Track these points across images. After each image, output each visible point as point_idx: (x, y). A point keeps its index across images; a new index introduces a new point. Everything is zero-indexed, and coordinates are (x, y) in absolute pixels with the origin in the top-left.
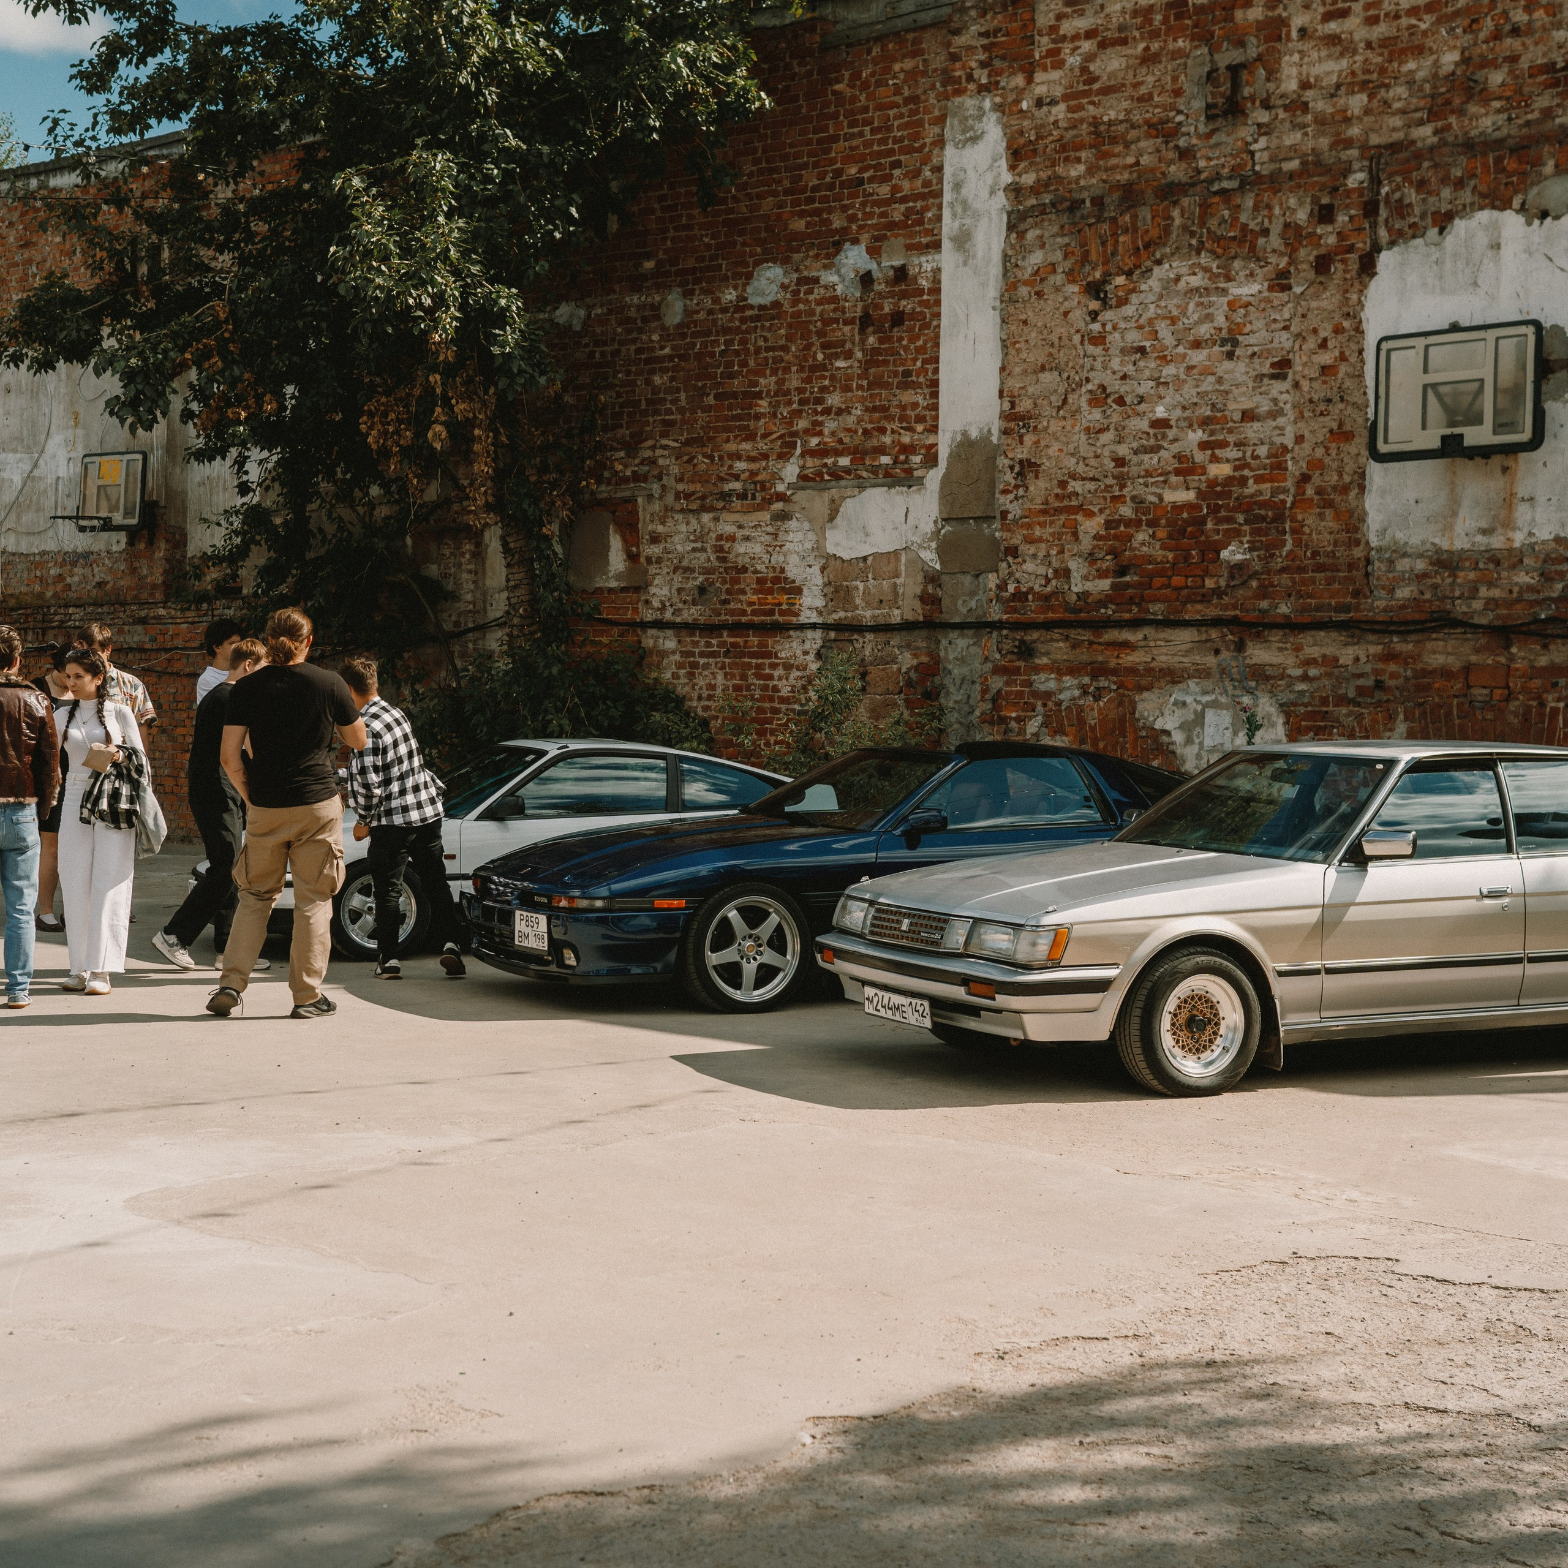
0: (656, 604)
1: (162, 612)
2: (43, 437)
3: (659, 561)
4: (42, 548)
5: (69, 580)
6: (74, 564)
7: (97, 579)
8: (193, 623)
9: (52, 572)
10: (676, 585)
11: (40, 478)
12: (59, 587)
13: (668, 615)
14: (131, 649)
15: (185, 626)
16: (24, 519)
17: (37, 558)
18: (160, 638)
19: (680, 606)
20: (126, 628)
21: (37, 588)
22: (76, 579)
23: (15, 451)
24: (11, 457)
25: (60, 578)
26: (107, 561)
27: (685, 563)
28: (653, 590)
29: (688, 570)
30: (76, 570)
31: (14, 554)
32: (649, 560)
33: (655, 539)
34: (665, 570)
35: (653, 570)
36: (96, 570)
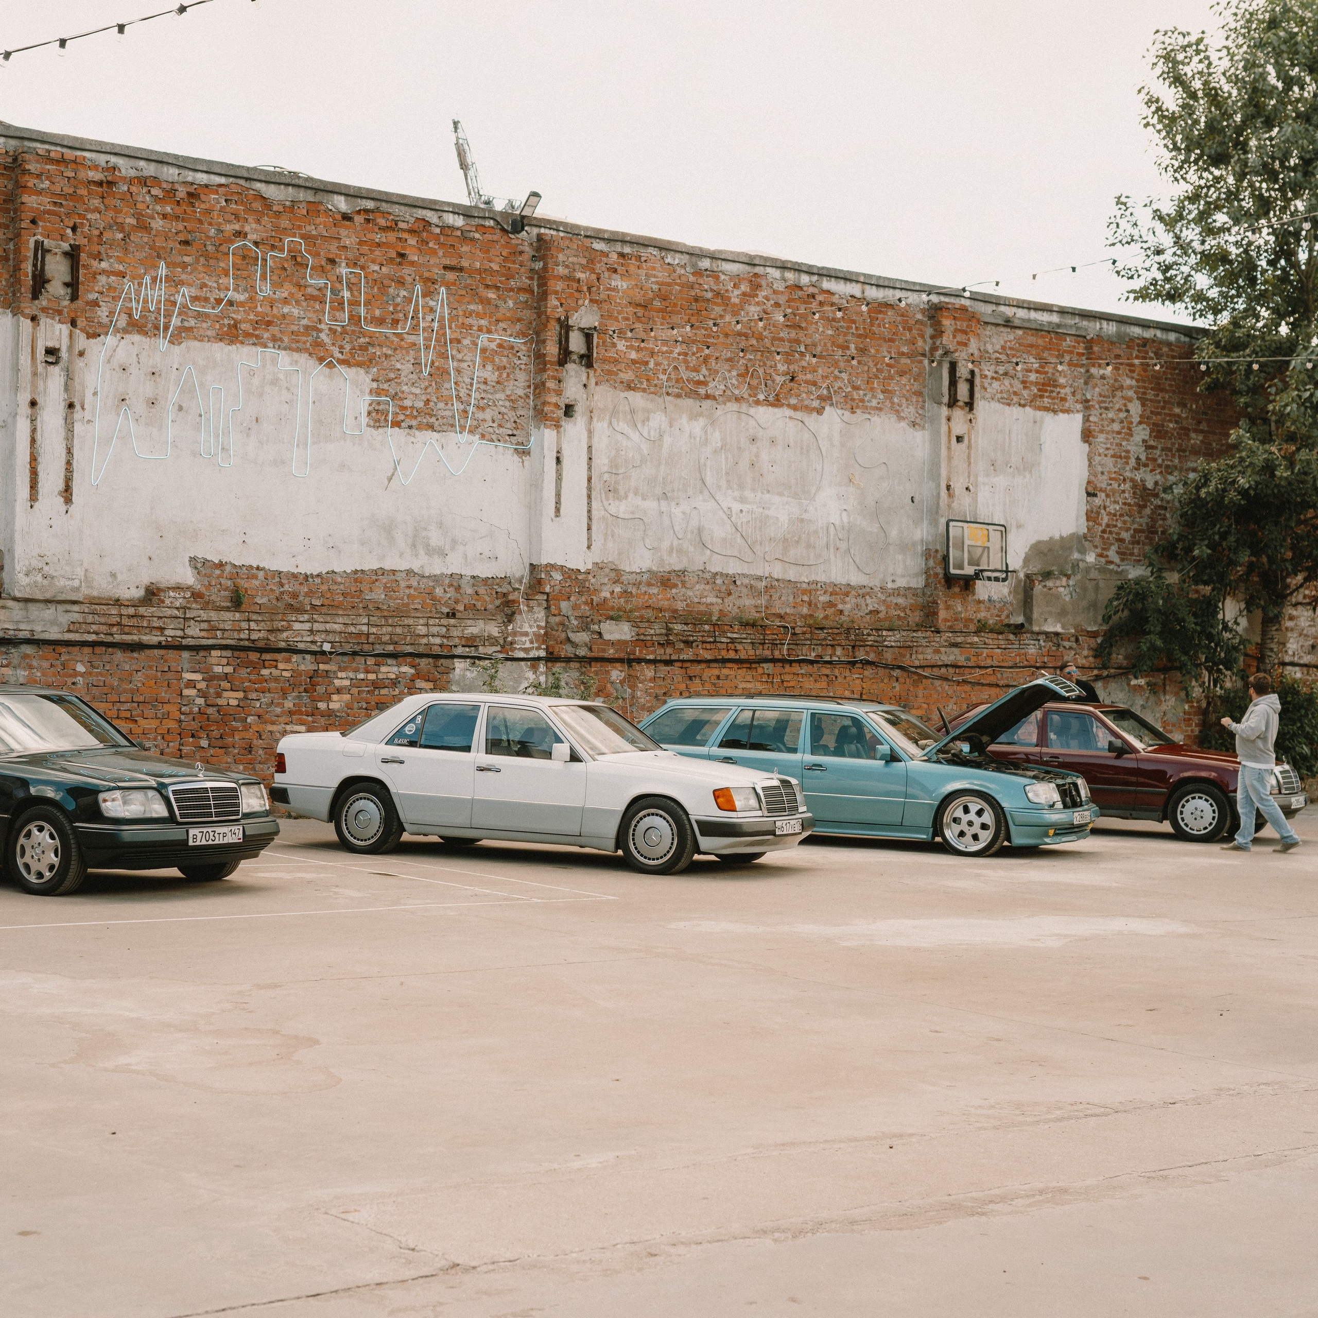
0: (1290, 652)
1: (976, 639)
2: (813, 489)
3: (1292, 630)
4: (813, 578)
5: (840, 607)
6: (847, 594)
7: (870, 608)
8: (1005, 649)
9: (822, 599)
10: (1300, 644)
11: (810, 521)
12: (830, 611)
13: (1296, 659)
14: (946, 666)
15: (999, 651)
16: (792, 552)
17: (804, 586)
18: (973, 659)
19: (1302, 654)
20: (943, 650)
21: (805, 610)
22: (848, 606)
23: (780, 494)
24: (776, 499)
25: (831, 604)
26: (879, 595)
27: (1305, 632)
28: (1288, 645)
29: (1306, 636)
30: (847, 599)
31: (778, 580)
32: (1287, 629)
33: (1291, 618)
34: (1295, 635)
35: (1289, 634)
36: (869, 601)
